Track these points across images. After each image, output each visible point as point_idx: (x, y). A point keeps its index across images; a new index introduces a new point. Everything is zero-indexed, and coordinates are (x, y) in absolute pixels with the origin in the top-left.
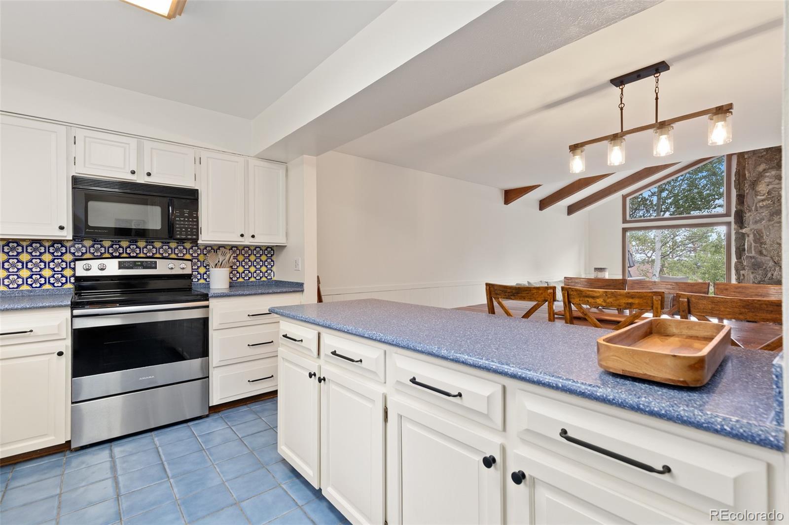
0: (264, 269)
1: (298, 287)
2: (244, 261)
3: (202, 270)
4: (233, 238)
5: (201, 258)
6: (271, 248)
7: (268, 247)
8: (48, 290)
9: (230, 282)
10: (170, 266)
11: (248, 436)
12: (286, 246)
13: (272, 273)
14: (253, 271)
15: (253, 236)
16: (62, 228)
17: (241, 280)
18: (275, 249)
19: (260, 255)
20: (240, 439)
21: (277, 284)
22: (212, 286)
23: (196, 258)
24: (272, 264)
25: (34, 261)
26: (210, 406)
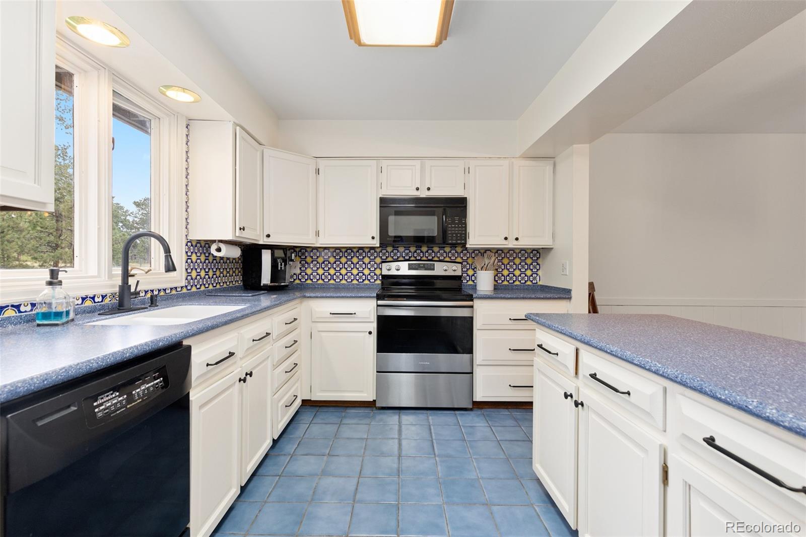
0: (529, 273)
1: (564, 294)
2: (509, 264)
3: (471, 272)
4: (496, 242)
5: (470, 261)
6: (536, 250)
7: (534, 250)
8: (367, 284)
9: (495, 285)
10: (445, 268)
11: (506, 440)
12: (552, 248)
13: (538, 277)
14: (518, 275)
15: (517, 239)
16: (373, 238)
17: (506, 283)
18: (541, 251)
19: (526, 258)
20: (498, 441)
21: (542, 289)
22: (479, 288)
23: (466, 261)
24: (538, 268)
25: (360, 263)
26: (474, 400)
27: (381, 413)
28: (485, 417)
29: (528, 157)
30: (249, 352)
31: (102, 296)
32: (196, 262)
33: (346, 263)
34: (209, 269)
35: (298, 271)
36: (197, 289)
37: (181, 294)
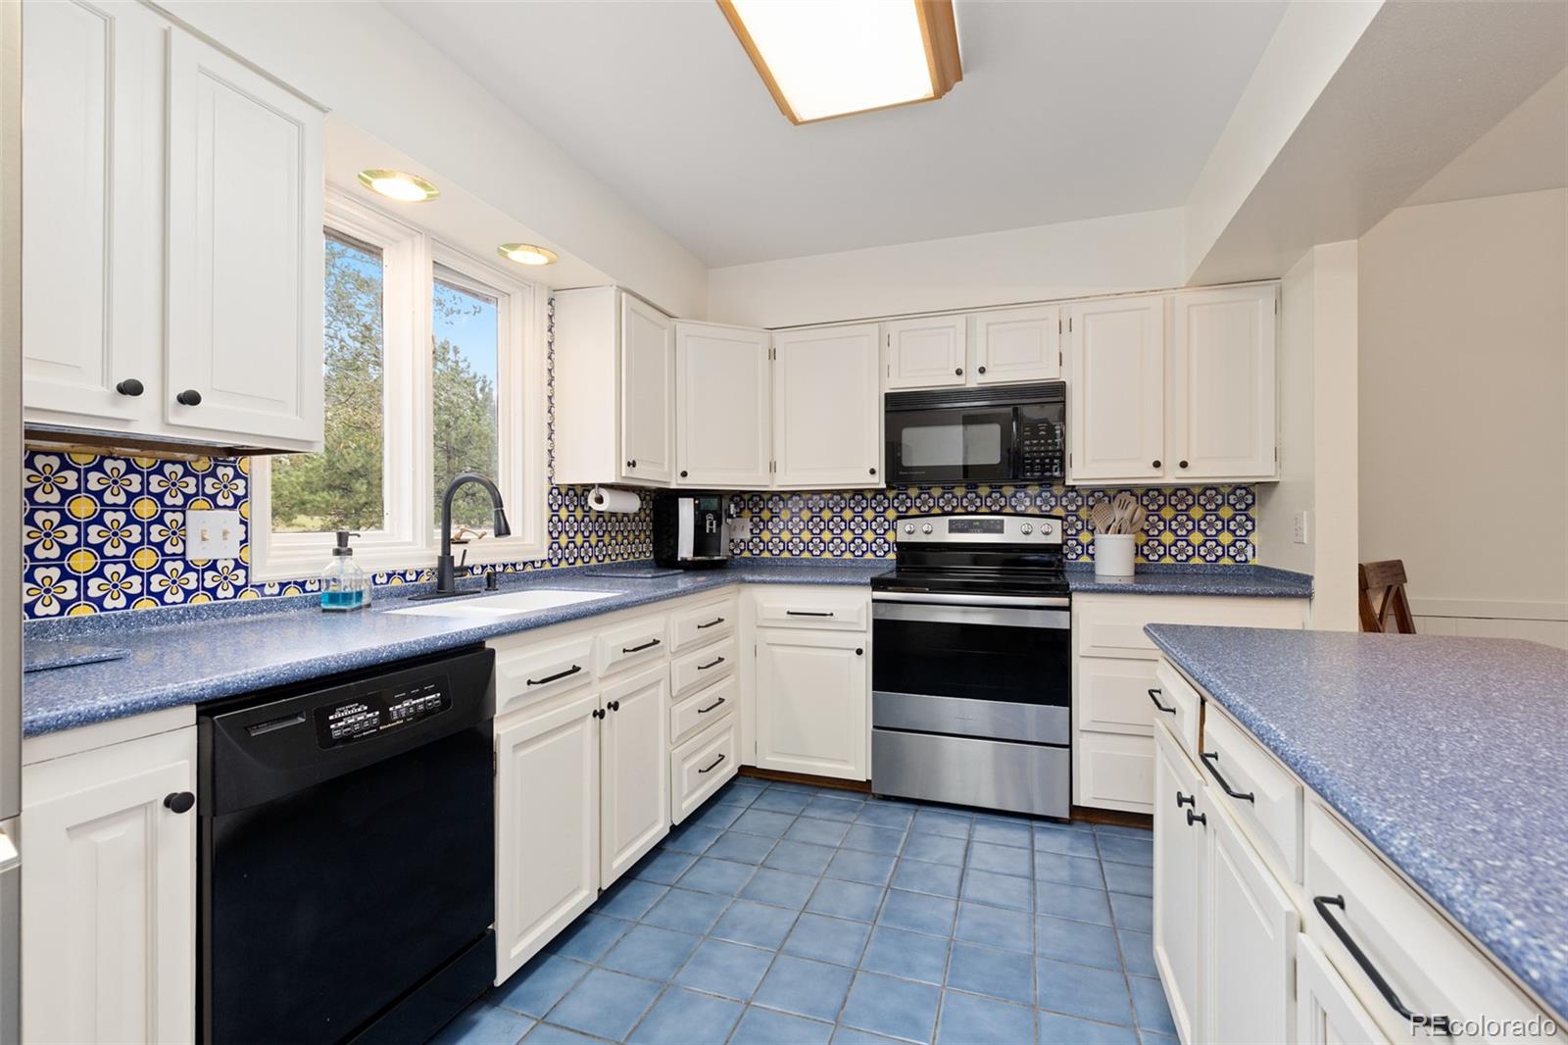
0: (1226, 538)
1: (1296, 586)
2: (1175, 519)
3: (1085, 538)
4: (1140, 473)
5: (1083, 513)
6: (1244, 488)
7: (1239, 487)
8: (870, 560)
9: (1136, 565)
11: (1126, 893)
12: (1278, 482)
13: (1249, 549)
14: (1196, 544)
15: (1184, 465)
16: (873, 472)
17: (1168, 560)
18: (1255, 490)
19: (1217, 505)
20: (1107, 892)
21: (1258, 575)
22: (1099, 571)
23: (1074, 513)
24: (1250, 528)
25: (856, 519)
26: (1075, 803)
27: (879, 806)
28: (1095, 840)
29: (1204, 282)
30: (615, 670)
31: (417, 572)
32: (567, 521)
33: (832, 520)
34: (590, 532)
35: (747, 536)
36: (570, 564)
37: (542, 572)
